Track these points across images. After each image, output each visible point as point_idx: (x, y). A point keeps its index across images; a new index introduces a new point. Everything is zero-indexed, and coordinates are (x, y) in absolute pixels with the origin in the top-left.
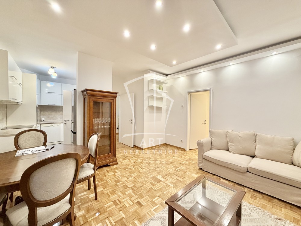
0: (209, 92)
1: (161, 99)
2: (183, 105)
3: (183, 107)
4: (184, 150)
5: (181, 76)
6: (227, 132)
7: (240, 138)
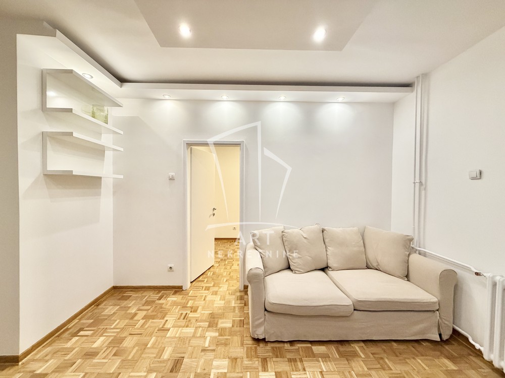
0: (238, 148)
1: (98, 152)
2: (173, 174)
3: (172, 179)
4: (178, 289)
5: (167, 97)
6: (282, 232)
7: (305, 241)
